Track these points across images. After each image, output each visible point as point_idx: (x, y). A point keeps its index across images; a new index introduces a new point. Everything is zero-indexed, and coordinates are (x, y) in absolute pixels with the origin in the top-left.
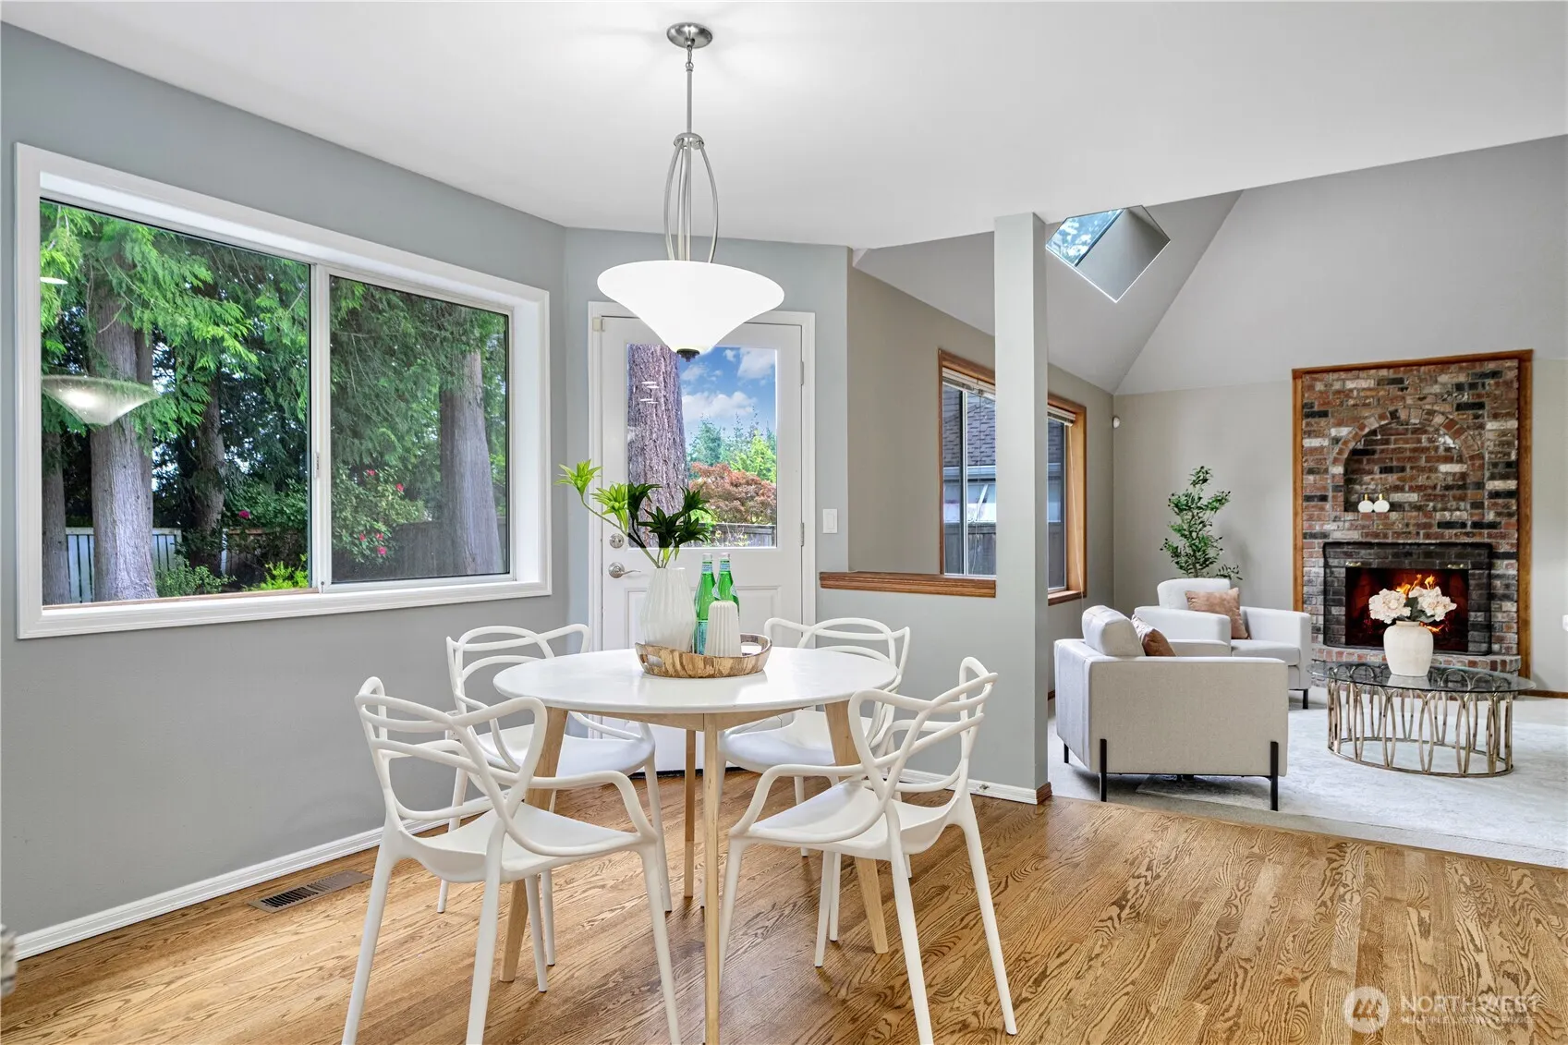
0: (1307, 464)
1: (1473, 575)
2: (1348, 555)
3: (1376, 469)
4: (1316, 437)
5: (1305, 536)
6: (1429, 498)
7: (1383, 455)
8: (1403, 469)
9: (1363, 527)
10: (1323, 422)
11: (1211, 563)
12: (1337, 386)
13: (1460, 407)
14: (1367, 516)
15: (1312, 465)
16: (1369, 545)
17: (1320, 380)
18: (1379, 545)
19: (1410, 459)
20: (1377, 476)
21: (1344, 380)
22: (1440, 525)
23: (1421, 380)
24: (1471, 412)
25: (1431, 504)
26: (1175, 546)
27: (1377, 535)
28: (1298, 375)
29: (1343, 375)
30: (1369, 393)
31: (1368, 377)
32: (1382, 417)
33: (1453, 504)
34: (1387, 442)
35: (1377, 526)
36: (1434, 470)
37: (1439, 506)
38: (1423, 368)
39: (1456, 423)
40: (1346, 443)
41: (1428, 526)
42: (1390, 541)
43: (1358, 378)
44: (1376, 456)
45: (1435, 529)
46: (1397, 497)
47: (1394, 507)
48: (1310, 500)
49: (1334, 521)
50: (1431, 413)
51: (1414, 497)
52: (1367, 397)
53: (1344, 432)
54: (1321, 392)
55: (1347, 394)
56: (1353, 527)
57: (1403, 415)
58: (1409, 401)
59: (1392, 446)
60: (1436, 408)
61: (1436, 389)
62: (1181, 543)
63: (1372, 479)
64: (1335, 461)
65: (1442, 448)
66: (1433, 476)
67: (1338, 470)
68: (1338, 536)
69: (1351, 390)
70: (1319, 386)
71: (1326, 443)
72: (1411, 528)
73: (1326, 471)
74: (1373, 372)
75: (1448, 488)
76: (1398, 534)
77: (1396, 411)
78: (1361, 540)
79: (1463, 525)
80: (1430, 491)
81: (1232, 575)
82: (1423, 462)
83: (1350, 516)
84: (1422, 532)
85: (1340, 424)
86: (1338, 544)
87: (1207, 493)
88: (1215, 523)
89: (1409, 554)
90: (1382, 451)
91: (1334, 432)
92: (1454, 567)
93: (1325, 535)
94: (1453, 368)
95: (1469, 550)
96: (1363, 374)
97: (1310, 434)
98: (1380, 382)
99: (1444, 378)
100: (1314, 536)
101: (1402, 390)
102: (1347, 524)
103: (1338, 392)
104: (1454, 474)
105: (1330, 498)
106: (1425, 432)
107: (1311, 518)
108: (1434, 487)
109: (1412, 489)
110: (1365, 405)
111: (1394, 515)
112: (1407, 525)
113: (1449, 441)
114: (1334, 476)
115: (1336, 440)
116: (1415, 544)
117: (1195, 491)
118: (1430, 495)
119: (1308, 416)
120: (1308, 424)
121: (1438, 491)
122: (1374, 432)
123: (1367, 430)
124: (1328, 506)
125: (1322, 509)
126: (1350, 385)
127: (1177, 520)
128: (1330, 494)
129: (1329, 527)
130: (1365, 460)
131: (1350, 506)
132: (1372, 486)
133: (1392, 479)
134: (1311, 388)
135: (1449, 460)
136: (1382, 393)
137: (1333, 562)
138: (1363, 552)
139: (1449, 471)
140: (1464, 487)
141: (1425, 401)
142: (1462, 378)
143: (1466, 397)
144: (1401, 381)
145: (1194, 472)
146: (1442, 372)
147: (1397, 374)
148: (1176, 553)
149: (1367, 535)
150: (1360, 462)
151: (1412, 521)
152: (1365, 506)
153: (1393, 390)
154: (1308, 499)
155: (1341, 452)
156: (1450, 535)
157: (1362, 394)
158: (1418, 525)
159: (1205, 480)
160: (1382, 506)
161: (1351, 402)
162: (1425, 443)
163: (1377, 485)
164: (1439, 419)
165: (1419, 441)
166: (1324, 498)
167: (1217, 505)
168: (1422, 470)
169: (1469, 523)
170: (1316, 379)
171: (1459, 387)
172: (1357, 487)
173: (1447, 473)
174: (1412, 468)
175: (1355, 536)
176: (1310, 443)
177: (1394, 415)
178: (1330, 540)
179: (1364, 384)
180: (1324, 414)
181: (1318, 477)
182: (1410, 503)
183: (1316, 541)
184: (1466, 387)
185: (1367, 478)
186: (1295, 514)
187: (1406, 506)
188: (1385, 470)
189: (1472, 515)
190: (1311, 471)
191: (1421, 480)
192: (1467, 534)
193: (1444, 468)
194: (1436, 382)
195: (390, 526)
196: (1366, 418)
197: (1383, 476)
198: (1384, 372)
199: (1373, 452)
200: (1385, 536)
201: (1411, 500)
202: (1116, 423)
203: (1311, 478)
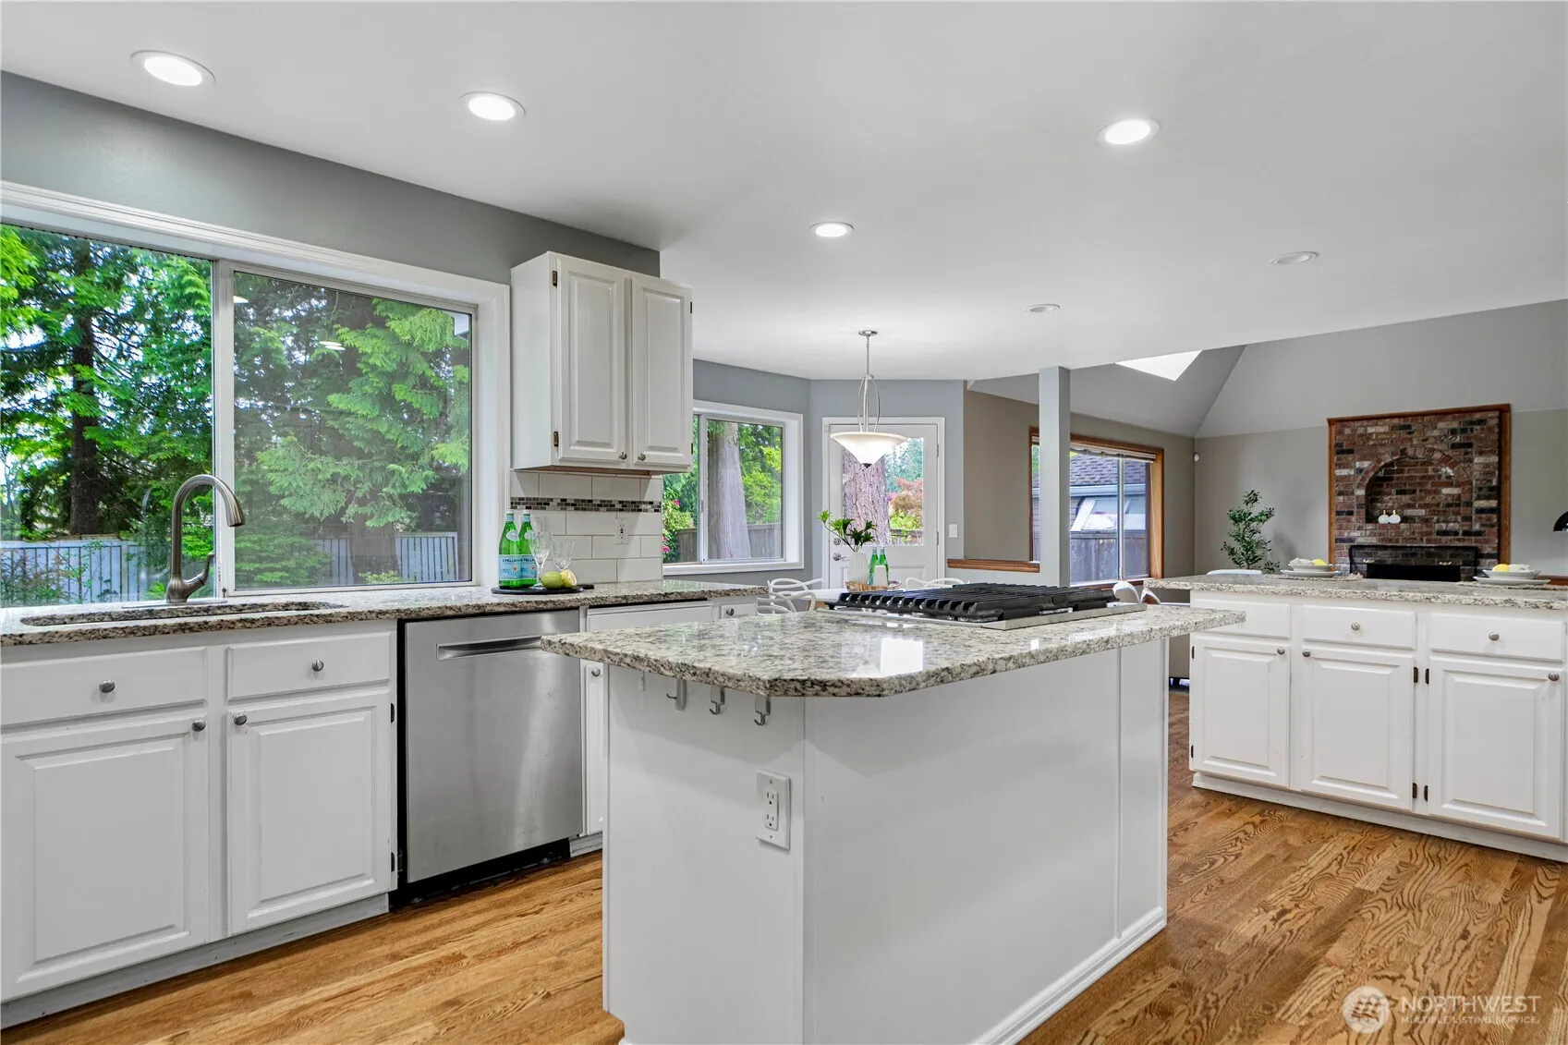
0: (1339, 488)
1: (1463, 570)
2: (1369, 555)
3: (1394, 491)
4: (1345, 468)
5: (1337, 540)
6: (1438, 513)
7: (1399, 482)
8: (1414, 492)
9: (1380, 534)
10: (1350, 457)
11: (1260, 559)
12: (1361, 431)
13: (1454, 446)
14: (1384, 526)
15: (1342, 489)
16: (1385, 548)
17: (1349, 427)
18: (1391, 547)
19: (1420, 484)
20: (1395, 497)
21: (1366, 427)
22: (1439, 533)
23: (1425, 426)
24: (1463, 450)
25: (1436, 518)
26: (1232, 547)
27: (1390, 540)
28: (1331, 422)
29: (1365, 423)
30: (1384, 436)
31: (1384, 425)
32: (1393, 454)
33: (1452, 517)
34: (1402, 472)
35: (1391, 534)
36: (1437, 492)
37: (1442, 519)
38: (1425, 418)
39: (1451, 458)
40: (1367, 473)
41: (1429, 534)
42: (1400, 545)
43: (1377, 425)
44: (1393, 482)
45: (1434, 536)
46: (1409, 512)
47: (1404, 519)
48: (1340, 515)
49: (1358, 529)
50: (1432, 450)
51: (1422, 512)
52: (1383, 439)
53: (1366, 464)
54: (1349, 436)
55: (1368, 436)
56: (1372, 534)
57: (1410, 452)
58: (1415, 442)
59: (1406, 475)
60: (1436, 447)
61: (1436, 433)
62: (1238, 547)
63: (1391, 499)
64: (1359, 486)
65: (1444, 476)
66: (1437, 497)
67: (1361, 492)
68: (1361, 541)
69: (1371, 434)
70: (1347, 431)
71: (1352, 473)
72: (1416, 535)
73: (1353, 493)
74: (1388, 420)
75: (1449, 505)
76: (1406, 539)
77: (1405, 449)
78: (1378, 543)
79: (1456, 533)
80: (1434, 508)
81: (1275, 568)
82: (1429, 487)
83: (1370, 526)
84: (1425, 538)
85: (1363, 459)
86: (1361, 547)
87: (1256, 510)
88: (1266, 531)
89: (1414, 555)
90: (1398, 478)
91: (1358, 464)
92: (1445, 564)
93: (1351, 540)
94: (1450, 417)
95: (1461, 552)
96: (1380, 422)
97: (1340, 466)
98: (1393, 428)
99: (1441, 425)
100: (1343, 541)
101: (1410, 433)
102: (1368, 532)
103: (1361, 435)
104: (1454, 495)
105: (1355, 512)
106: (1431, 464)
107: (1340, 528)
108: (1438, 504)
109: (1421, 507)
110: (1381, 445)
111: (1403, 526)
112: (1413, 533)
113: (1450, 472)
114: (1358, 497)
115: (1360, 471)
116: (1419, 547)
117: (1245, 509)
118: (1434, 511)
119: (1338, 453)
120: (1338, 459)
121: (1441, 508)
122: (1391, 464)
123: (1383, 463)
124: (1353, 519)
125: (1349, 521)
126: (1370, 430)
127: (1235, 528)
128: (1355, 510)
129: (1355, 534)
130: (1385, 484)
131: (1371, 518)
132: (1390, 504)
133: (1406, 499)
134: (1340, 432)
135: (1450, 485)
136: (1394, 436)
137: (1357, 560)
138: (1380, 553)
139: (1450, 492)
140: (1458, 505)
141: (1428, 442)
142: (1455, 425)
143: (1458, 439)
144: (1409, 427)
145: (1246, 494)
146: (1440, 420)
147: (1406, 423)
148: (1232, 552)
149: (1383, 540)
150: (1382, 486)
151: (1417, 531)
152: (1383, 519)
153: (1403, 434)
154: (1339, 513)
155: (1363, 479)
156: (1445, 540)
157: (1379, 437)
158: (1421, 533)
159: (1256, 500)
160: (1395, 519)
161: (1371, 443)
162: (1431, 472)
163: (1394, 503)
164: (1437, 455)
165: (1426, 471)
166: (1350, 513)
167: (1264, 518)
168: (1429, 492)
169: (1461, 532)
170: (1345, 426)
171: (1453, 432)
172: (1379, 504)
173: (1448, 495)
174: (1421, 491)
175: (1374, 541)
176: (1339, 472)
177: (1403, 452)
178: (1355, 544)
179: (1381, 429)
180: (1350, 452)
181: (1346, 497)
182: (1419, 517)
183: (1345, 544)
184: (1459, 431)
185: (1386, 498)
186: (1330, 524)
187: (1417, 519)
188: (1401, 492)
189: (1462, 526)
190: (1341, 493)
191: (1428, 500)
192: (1459, 540)
193: (1445, 491)
194: (1436, 428)
195: (671, 531)
196: (1383, 454)
197: (1399, 496)
198: (1396, 421)
199: (1391, 479)
200: (1397, 541)
201: (1420, 514)
202: (1197, 458)
203: (1341, 498)
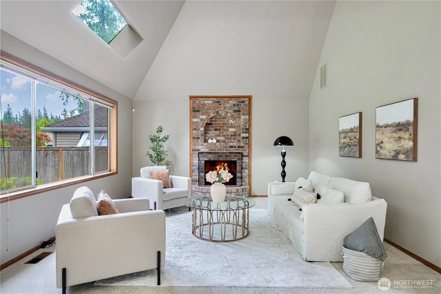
0: (194, 127)
1: (238, 162)
2: (205, 156)
3: (213, 129)
4: (196, 118)
5: (193, 150)
6: (227, 139)
7: (215, 125)
8: (220, 130)
9: (209, 147)
10: (198, 113)
11: (163, 160)
12: (202, 102)
13: (235, 111)
14: (210, 144)
15: (195, 127)
16: (211, 153)
17: (198, 100)
18: (213, 153)
19: (222, 126)
20: (213, 131)
21: (204, 101)
22: (229, 147)
23: (225, 102)
24: (237, 113)
25: (227, 140)
26: (151, 154)
27: (213, 150)
28: (191, 98)
29: (204, 99)
30: (211, 105)
31: (210, 101)
32: (214, 113)
33: (233, 141)
34: (216, 121)
35: (213, 147)
36: (228, 130)
37: (229, 141)
38: (225, 98)
39: (234, 116)
40: (204, 121)
41: (226, 147)
42: (216, 152)
43: (208, 100)
44: (213, 125)
45: (228, 148)
46: (219, 138)
47: (218, 141)
48: (195, 138)
49: (201, 145)
50: (227, 112)
51: (223, 138)
52: (210, 106)
53: (204, 117)
54: (198, 104)
55: (204, 105)
56: (207, 148)
57: (220, 112)
58: (222, 109)
59: (217, 122)
60: (229, 111)
61: (229, 105)
62: (153, 154)
63: (212, 132)
64: (202, 126)
65: (230, 124)
66: (228, 132)
67: (202, 129)
68: (202, 150)
69: (206, 104)
70: (197, 102)
71: (199, 120)
72: (222, 148)
73: (199, 129)
74: (212, 98)
75: (231, 136)
76: (219, 150)
77: (218, 111)
78: (209, 151)
79: (235, 147)
80: (227, 136)
81: (170, 164)
82: (225, 128)
83: (206, 144)
84: (225, 149)
85: (203, 115)
86: (202, 153)
87: (162, 136)
88: (165, 146)
89: (221, 156)
90: (215, 124)
91: (201, 117)
92: (233, 160)
93: (198, 150)
94: (233, 99)
95: (237, 154)
96: (209, 99)
97: (195, 117)
98: (214, 102)
99: (231, 102)
100: (195, 150)
101: (220, 105)
102: (205, 147)
103: (202, 104)
104: (233, 132)
105: (200, 138)
106: (226, 118)
107: (194, 145)
108: (228, 135)
109: (222, 136)
110: (210, 109)
111: (217, 144)
112: (221, 147)
113: (232, 122)
114: (201, 131)
115: (202, 120)
116: (223, 153)
117: (157, 135)
118: (227, 138)
119: (194, 111)
120: (194, 114)
121: (229, 137)
122: (212, 118)
123: (210, 117)
124: (199, 141)
125: (198, 142)
126: (206, 102)
127: (152, 145)
128: (200, 137)
129: (200, 147)
130: (210, 126)
131: (206, 141)
132: (212, 135)
133: (217, 132)
134: (195, 102)
135: (232, 127)
136: (214, 105)
137: (201, 159)
138: (209, 155)
139: (232, 130)
140: (235, 135)
141: (226, 109)
142: (235, 102)
143: (236, 108)
144: (219, 102)
145: (158, 128)
146: (230, 100)
147: (219, 100)
148: (151, 157)
149: (210, 150)
150: (208, 127)
151: (222, 146)
152: (210, 141)
153: (217, 104)
154: (194, 138)
155: (203, 123)
156: (232, 150)
157: (209, 105)
158: (224, 147)
159: (161, 131)
160: (214, 141)
161: (206, 108)
162: (226, 122)
163: (213, 134)
164: (229, 115)
165: (224, 121)
166: (198, 138)
167: (165, 140)
168: (225, 130)
169: (237, 146)
170: (196, 100)
171: (234, 105)
172: (208, 135)
173: (231, 131)
174: (222, 129)
175: (207, 150)
176: (195, 120)
177: (218, 112)
178: (200, 152)
179: (210, 102)
180: (198, 111)
181: (197, 131)
182: (222, 140)
183: (196, 152)
184: (236, 105)
185: (210, 132)
186: (190, 143)
187: (221, 142)
188: (216, 130)
189: (237, 144)
190: (195, 129)
191: (225, 133)
192: (236, 150)
193: (231, 130)
194: (229, 103)
196: (210, 113)
197: (215, 131)
198: (215, 99)
199: (212, 124)
200: (215, 151)
201: (222, 139)
202: (133, 110)
203: (195, 131)
